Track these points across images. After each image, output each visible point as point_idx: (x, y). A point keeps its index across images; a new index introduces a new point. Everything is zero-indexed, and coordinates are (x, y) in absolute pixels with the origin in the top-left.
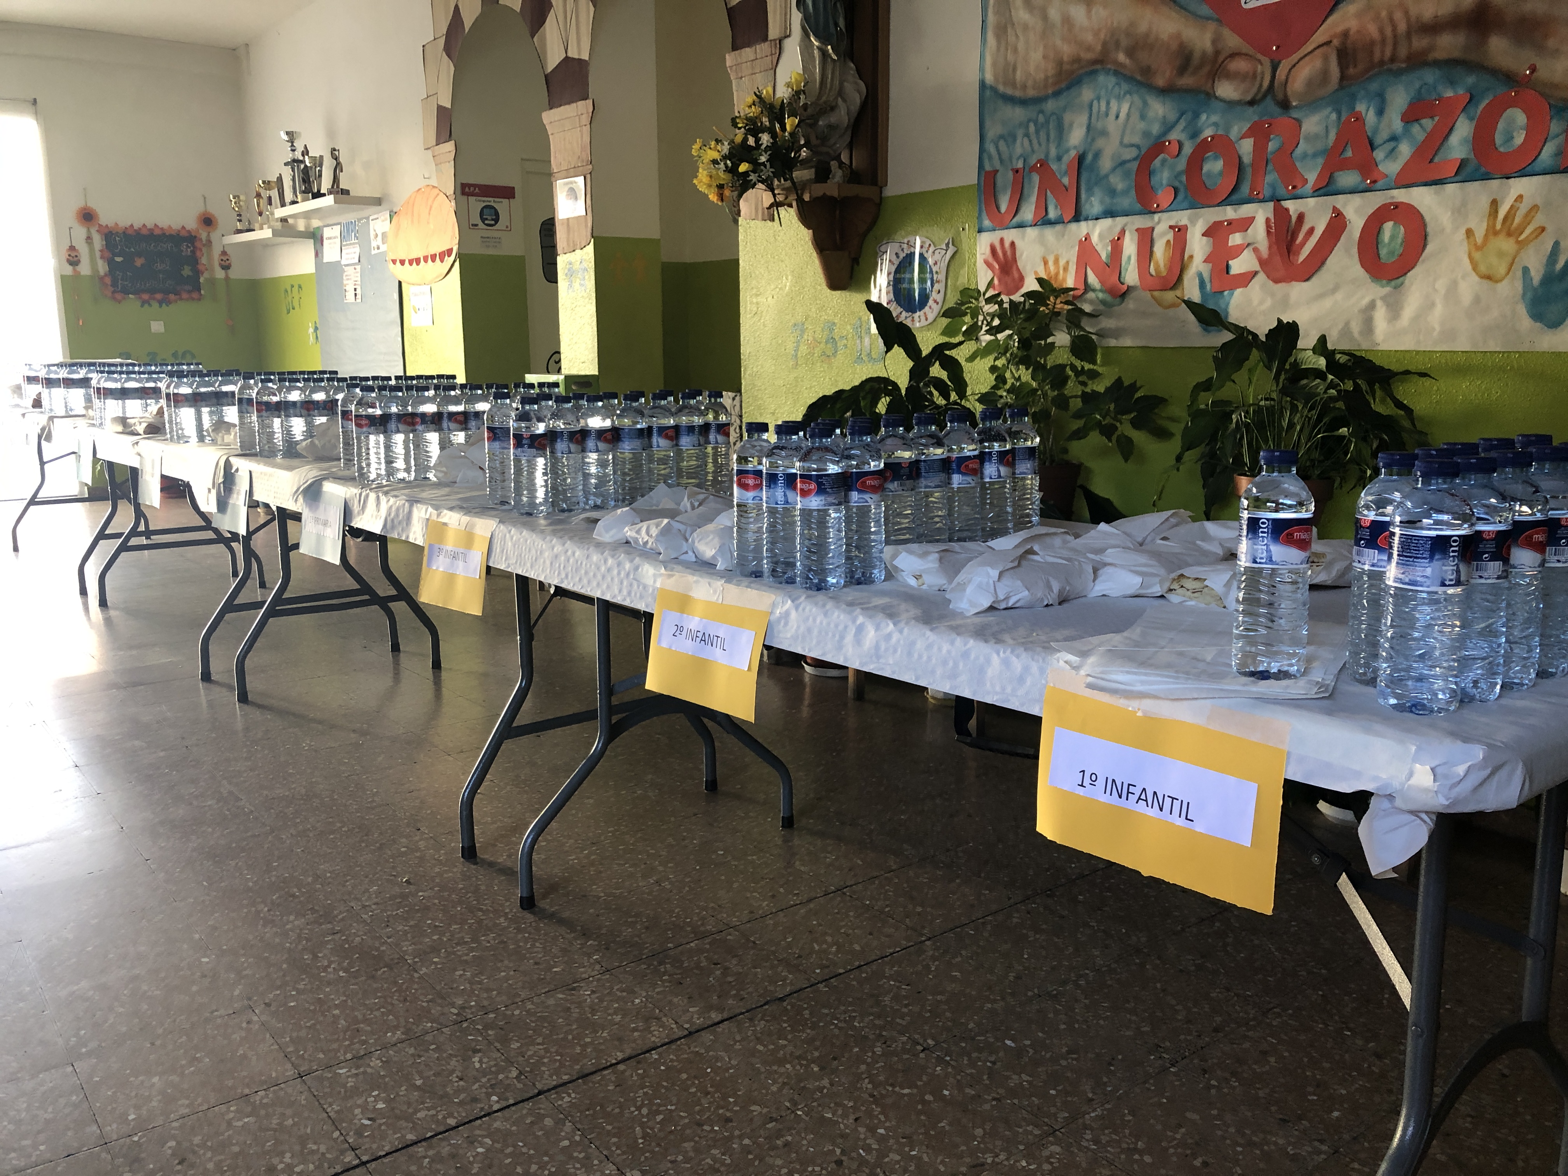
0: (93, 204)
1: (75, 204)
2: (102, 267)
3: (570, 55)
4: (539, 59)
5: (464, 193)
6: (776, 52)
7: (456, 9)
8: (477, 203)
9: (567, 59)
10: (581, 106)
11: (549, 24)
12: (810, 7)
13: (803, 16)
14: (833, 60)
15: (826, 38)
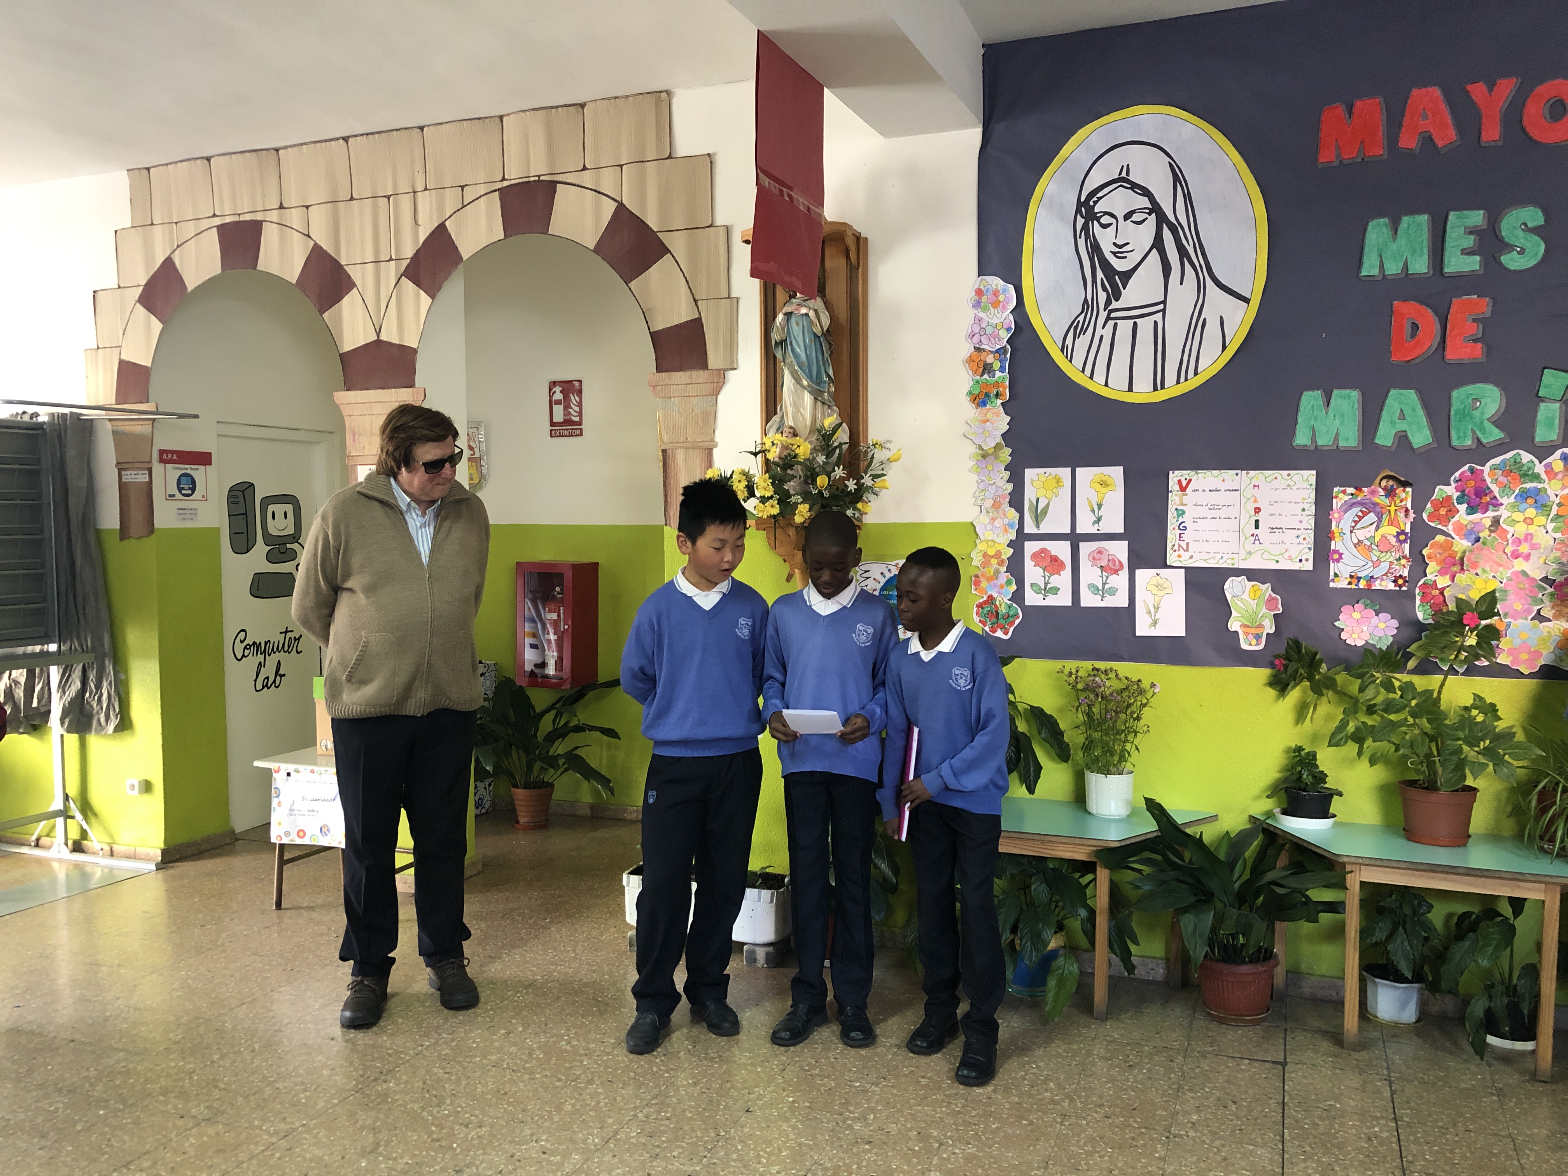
3: (383, 337)
4: (330, 337)
5: (162, 461)
6: (719, 381)
7: (169, 263)
8: (174, 472)
9: (378, 342)
10: (404, 393)
11: (349, 303)
12: (803, 357)
13: (795, 363)
14: (823, 403)
15: (818, 385)
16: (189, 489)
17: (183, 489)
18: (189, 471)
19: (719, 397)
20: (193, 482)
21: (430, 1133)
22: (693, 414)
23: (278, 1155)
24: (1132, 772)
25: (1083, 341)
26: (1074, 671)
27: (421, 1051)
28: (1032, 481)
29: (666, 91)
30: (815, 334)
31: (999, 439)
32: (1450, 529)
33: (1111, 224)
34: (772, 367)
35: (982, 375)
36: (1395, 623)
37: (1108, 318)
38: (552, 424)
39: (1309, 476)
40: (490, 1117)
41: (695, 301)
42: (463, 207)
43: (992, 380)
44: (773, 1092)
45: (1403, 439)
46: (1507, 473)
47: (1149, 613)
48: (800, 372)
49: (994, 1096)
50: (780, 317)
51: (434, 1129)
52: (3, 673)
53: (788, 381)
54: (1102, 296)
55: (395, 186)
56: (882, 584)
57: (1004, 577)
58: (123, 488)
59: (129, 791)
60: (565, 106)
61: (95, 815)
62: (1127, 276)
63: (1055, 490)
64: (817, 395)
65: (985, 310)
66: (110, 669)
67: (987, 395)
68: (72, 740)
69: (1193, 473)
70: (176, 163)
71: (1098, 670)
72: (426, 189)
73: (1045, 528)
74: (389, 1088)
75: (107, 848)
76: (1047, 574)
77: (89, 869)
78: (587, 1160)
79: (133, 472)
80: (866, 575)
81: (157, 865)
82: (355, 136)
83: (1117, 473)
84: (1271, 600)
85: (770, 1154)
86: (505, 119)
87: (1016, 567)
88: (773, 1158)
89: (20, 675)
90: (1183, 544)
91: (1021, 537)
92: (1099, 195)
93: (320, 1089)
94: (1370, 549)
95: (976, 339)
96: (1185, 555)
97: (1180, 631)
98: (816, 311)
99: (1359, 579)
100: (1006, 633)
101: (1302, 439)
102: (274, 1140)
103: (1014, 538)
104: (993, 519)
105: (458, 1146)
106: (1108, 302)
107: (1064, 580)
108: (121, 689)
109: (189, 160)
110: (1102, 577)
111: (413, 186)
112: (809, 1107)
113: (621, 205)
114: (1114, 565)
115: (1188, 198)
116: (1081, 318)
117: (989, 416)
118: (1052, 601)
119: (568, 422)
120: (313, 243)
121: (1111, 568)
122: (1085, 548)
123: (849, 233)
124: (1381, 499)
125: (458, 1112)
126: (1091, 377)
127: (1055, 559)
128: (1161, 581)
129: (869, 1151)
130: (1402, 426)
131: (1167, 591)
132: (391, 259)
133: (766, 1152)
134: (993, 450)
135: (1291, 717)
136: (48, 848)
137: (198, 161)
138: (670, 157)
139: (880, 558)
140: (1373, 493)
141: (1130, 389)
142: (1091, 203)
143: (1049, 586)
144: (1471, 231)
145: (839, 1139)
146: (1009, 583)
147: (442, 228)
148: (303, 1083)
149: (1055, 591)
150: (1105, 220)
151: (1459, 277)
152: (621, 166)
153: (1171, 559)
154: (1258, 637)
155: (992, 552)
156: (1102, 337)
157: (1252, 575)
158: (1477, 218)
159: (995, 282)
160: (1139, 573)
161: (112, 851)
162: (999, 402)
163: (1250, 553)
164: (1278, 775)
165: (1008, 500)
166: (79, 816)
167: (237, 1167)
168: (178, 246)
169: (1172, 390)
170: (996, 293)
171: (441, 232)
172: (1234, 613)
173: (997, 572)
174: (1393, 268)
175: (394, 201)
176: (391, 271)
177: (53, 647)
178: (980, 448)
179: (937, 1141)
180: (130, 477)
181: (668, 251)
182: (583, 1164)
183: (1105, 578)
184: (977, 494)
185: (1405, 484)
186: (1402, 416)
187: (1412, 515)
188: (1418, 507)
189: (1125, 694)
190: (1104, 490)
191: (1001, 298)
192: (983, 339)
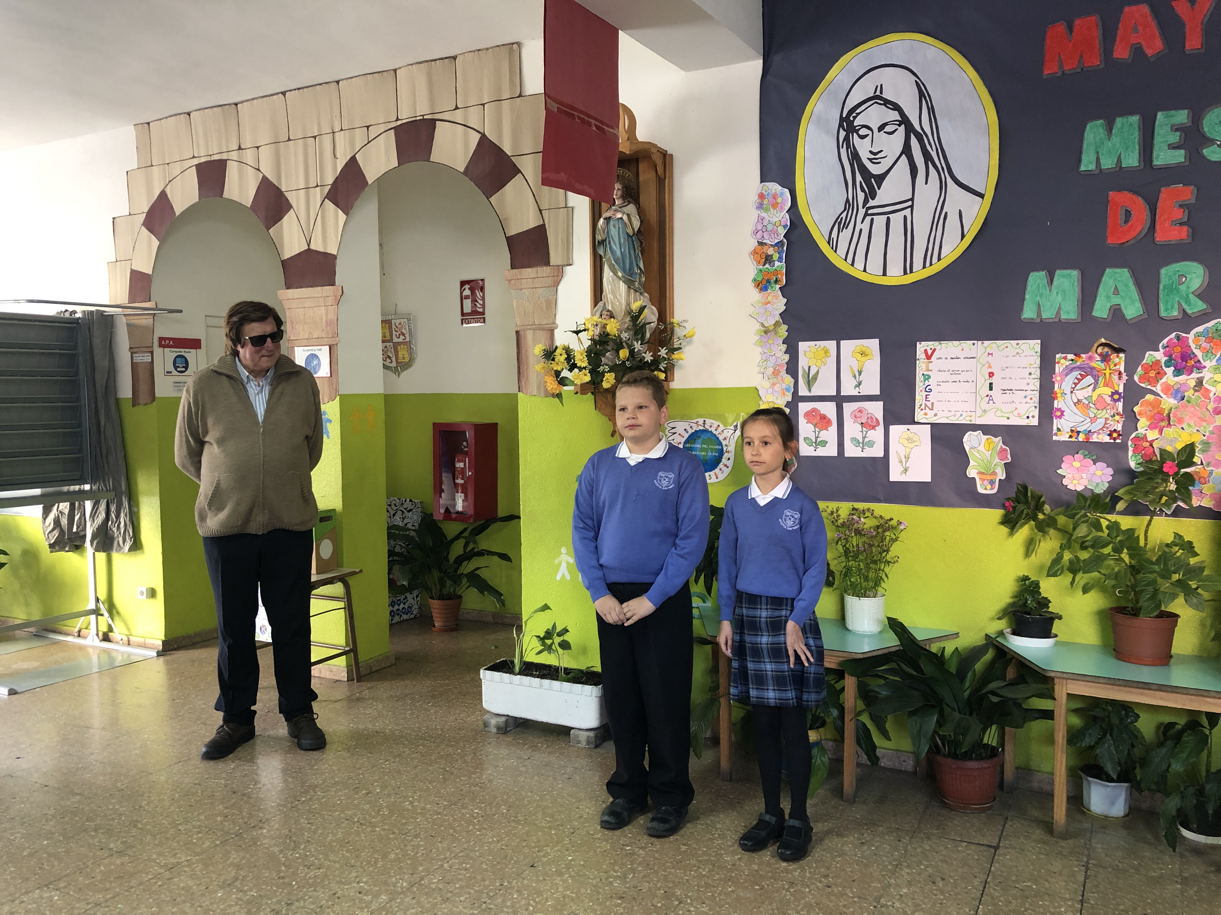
3: (313, 247)
4: (274, 247)
5: (161, 345)
6: (559, 274)
7: (163, 195)
8: (171, 354)
9: (309, 251)
10: (327, 290)
11: (288, 221)
12: (618, 253)
13: (612, 259)
14: (636, 291)
15: (631, 275)
16: (183, 367)
17: (178, 367)
18: (182, 354)
19: (559, 288)
20: (187, 362)
21: (280, 871)
22: (539, 302)
23: (160, 883)
24: (884, 595)
25: (846, 233)
26: (835, 510)
27: (297, 805)
28: (805, 352)
29: (517, 43)
30: (628, 234)
31: (778, 318)
32: (1158, 389)
33: (867, 135)
35: (764, 265)
36: (1110, 471)
37: (866, 214)
38: (463, 314)
39: (1035, 345)
40: (330, 861)
41: (540, 210)
42: (369, 142)
43: (772, 269)
44: (558, 851)
45: (1116, 312)
46: (1209, 340)
47: (901, 462)
48: (616, 266)
49: (738, 863)
51: (283, 868)
52: (54, 505)
53: (607, 273)
54: (861, 196)
55: (319, 129)
56: (685, 439)
58: (134, 366)
59: (140, 596)
60: (442, 59)
61: (118, 613)
62: (881, 178)
63: (823, 360)
64: (630, 284)
65: (767, 210)
66: (126, 503)
67: (768, 281)
68: (101, 556)
69: (936, 343)
70: (166, 118)
71: (856, 510)
72: (342, 130)
73: (815, 391)
74: (262, 834)
75: (125, 639)
76: (817, 429)
77: (114, 654)
78: (390, 901)
79: (140, 355)
80: (673, 431)
81: (158, 652)
82: (290, 91)
83: (873, 345)
84: (1002, 451)
85: (537, 903)
86: (398, 72)
88: (539, 906)
89: (65, 507)
90: (929, 404)
91: (797, 398)
92: (857, 111)
93: (210, 832)
94: (1088, 407)
95: (759, 235)
96: (931, 413)
97: (926, 477)
98: (628, 215)
99: (1078, 433)
101: (1028, 313)
102: (162, 871)
103: (790, 400)
104: (773, 384)
105: (296, 884)
106: (866, 201)
107: (831, 434)
108: (134, 519)
109: (175, 115)
110: (862, 432)
111: (332, 128)
112: (583, 865)
113: (483, 137)
114: (872, 422)
115: (931, 110)
116: (844, 215)
117: (770, 298)
118: (822, 452)
119: (474, 312)
120: (261, 175)
121: (869, 425)
122: (848, 408)
123: (654, 150)
124: (1098, 364)
125: (307, 856)
126: (852, 265)
127: (823, 417)
128: (911, 435)
129: (619, 905)
130: (1116, 300)
131: (916, 444)
132: (317, 186)
133: (534, 901)
134: (773, 327)
135: (1021, 551)
136: (85, 638)
137: (182, 116)
138: (520, 96)
139: (683, 418)
140: (1091, 358)
141: (884, 274)
142: (851, 119)
143: (819, 440)
144: (1176, 128)
145: (598, 893)
147: (353, 160)
148: (200, 826)
149: (824, 443)
150: (863, 132)
151: (1167, 169)
152: (483, 105)
153: (919, 416)
154: (992, 482)
156: (861, 230)
157: (987, 429)
158: (1182, 116)
159: (774, 187)
160: (893, 428)
161: (129, 641)
162: (778, 286)
163: (985, 411)
164: (1010, 600)
165: (785, 368)
166: (106, 614)
167: (127, 891)
168: (170, 181)
169: (919, 274)
170: (775, 197)
171: (352, 163)
172: (972, 463)
174: (1108, 163)
175: (320, 141)
176: (317, 195)
177: (87, 487)
178: (763, 325)
179: (677, 899)
180: (138, 358)
181: (520, 171)
182: (386, 904)
183: (864, 433)
184: (760, 364)
185: (1118, 351)
186: (1116, 292)
187: (1125, 377)
188: (1130, 369)
189: (880, 530)
190: (863, 359)
191: (779, 200)
192: (766, 235)
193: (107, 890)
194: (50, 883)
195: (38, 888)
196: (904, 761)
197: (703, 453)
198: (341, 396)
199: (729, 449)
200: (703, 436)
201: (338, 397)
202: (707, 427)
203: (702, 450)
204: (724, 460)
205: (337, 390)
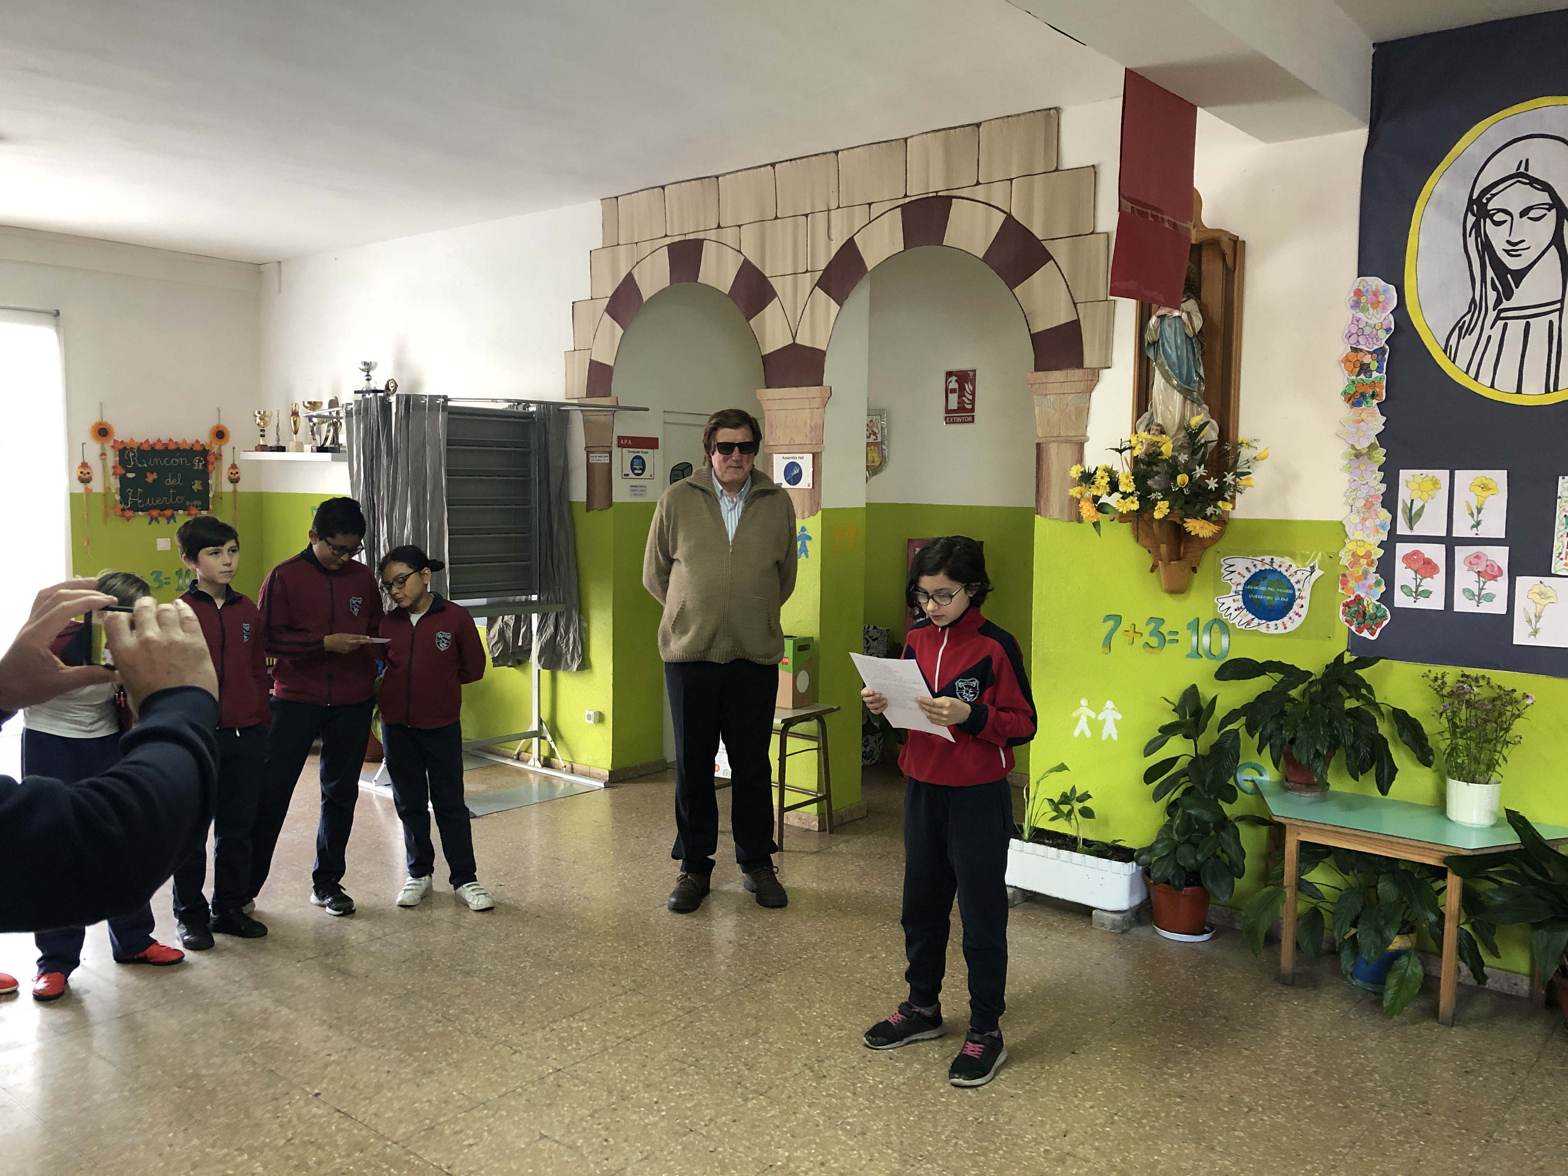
0: (110, 419)
1: (91, 419)
2: (115, 484)
3: (799, 341)
4: (755, 341)
5: (620, 445)
6: (1093, 378)
7: (630, 277)
8: (629, 454)
9: (794, 345)
10: (814, 391)
11: (771, 310)
12: (1174, 358)
13: (1166, 363)
14: (1193, 402)
15: (1188, 384)
16: (640, 469)
17: (635, 469)
18: (640, 454)
19: (1093, 394)
20: (644, 463)
21: (801, 1028)
22: (1067, 410)
23: (683, 1025)
24: (1500, 782)
25: (1469, 342)
26: (1440, 676)
27: (800, 962)
28: (1407, 482)
29: (1055, 108)
30: (1187, 336)
31: (1374, 439)
33: (1505, 221)
34: (1145, 367)
35: (1358, 375)
37: (1498, 318)
38: (947, 411)
40: (850, 1023)
41: (1075, 304)
42: (870, 222)
43: (1368, 381)
44: (1100, 1040)
47: (1529, 621)
48: (1170, 372)
50: (1154, 320)
51: (804, 1025)
52: (498, 617)
53: (1158, 381)
54: (1492, 296)
55: (813, 206)
56: (1246, 579)
57: (1373, 577)
58: (590, 467)
59: (587, 721)
60: (963, 126)
61: (561, 737)
62: (1520, 275)
63: (1431, 493)
64: (1186, 393)
65: (1364, 310)
66: (575, 617)
67: (1363, 395)
68: (546, 674)
70: (638, 192)
71: (1467, 677)
72: (839, 207)
73: (1419, 530)
74: (771, 988)
75: (569, 766)
76: (1419, 576)
77: (555, 781)
78: (926, 1070)
79: (597, 455)
80: (1231, 569)
81: (605, 784)
82: (781, 162)
83: (1500, 477)
85: (1086, 1091)
86: (909, 141)
87: (1386, 568)
88: (1089, 1095)
89: (510, 619)
91: (1393, 539)
92: (1493, 192)
93: (718, 980)
95: (1353, 339)
98: (1189, 314)
100: (1373, 634)
102: (680, 1013)
103: (1385, 539)
104: (1364, 519)
105: (822, 1041)
106: (1498, 302)
107: (1436, 583)
108: (584, 636)
109: (648, 189)
110: (1479, 582)
111: (828, 205)
112: (1131, 1058)
113: (1009, 218)
114: (1492, 571)
116: (1467, 318)
117: (1363, 416)
118: (1423, 604)
119: (961, 409)
120: (742, 258)
121: (1488, 574)
122: (1461, 553)
123: (1225, 239)
125: (825, 1016)
126: (1476, 379)
127: (1428, 562)
128: (1544, 589)
129: (1180, 1104)
131: (1551, 600)
132: (807, 271)
133: (1083, 1089)
134: (1367, 450)
136: (526, 761)
137: (656, 190)
138: (1057, 170)
139: (1245, 554)
141: (1519, 391)
142: (1484, 201)
143: (1420, 589)
145: (1154, 1089)
146: (1378, 584)
147: (851, 242)
148: (705, 973)
149: (1427, 594)
150: (1499, 217)
152: (1011, 180)
153: (1557, 567)
155: (1361, 552)
156: (1489, 337)
159: (1375, 282)
160: (1519, 580)
161: (572, 769)
162: (1375, 402)
165: (1380, 500)
166: (549, 738)
167: (653, 1029)
168: (637, 263)
170: (1376, 294)
171: (849, 246)
173: (1366, 573)
175: (812, 220)
176: (807, 282)
177: (535, 598)
178: (1353, 447)
179: (1247, 1106)
180: (596, 459)
181: (1053, 258)
182: (922, 1072)
183: (1482, 584)
184: (1348, 494)
189: (1498, 703)
190: (1485, 494)
191: (1381, 298)
192: (1361, 339)
193: (633, 1026)
194: (575, 1014)
195: (564, 1018)
196: (1516, 984)
197: (1269, 598)
198: (824, 511)
199: (1303, 594)
200: (1269, 577)
201: (820, 512)
202: (1276, 566)
203: (1266, 593)
204: (1295, 607)
205: (819, 503)
